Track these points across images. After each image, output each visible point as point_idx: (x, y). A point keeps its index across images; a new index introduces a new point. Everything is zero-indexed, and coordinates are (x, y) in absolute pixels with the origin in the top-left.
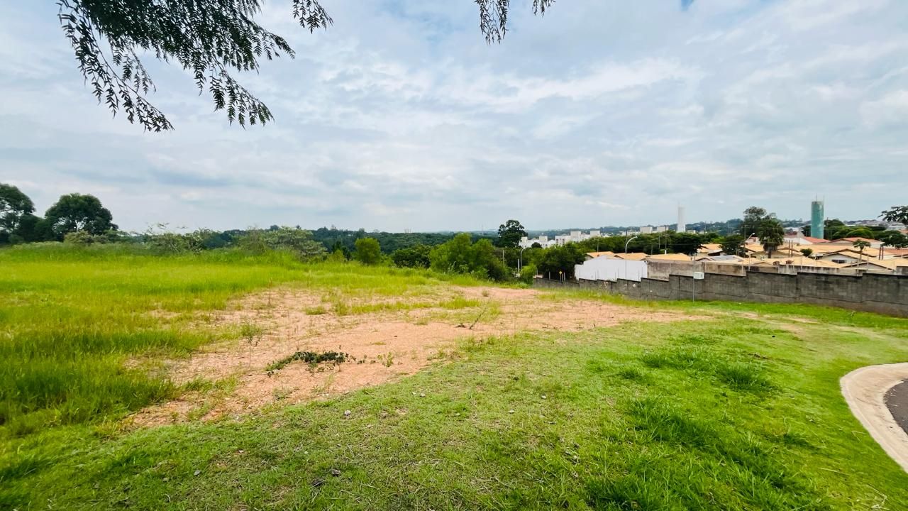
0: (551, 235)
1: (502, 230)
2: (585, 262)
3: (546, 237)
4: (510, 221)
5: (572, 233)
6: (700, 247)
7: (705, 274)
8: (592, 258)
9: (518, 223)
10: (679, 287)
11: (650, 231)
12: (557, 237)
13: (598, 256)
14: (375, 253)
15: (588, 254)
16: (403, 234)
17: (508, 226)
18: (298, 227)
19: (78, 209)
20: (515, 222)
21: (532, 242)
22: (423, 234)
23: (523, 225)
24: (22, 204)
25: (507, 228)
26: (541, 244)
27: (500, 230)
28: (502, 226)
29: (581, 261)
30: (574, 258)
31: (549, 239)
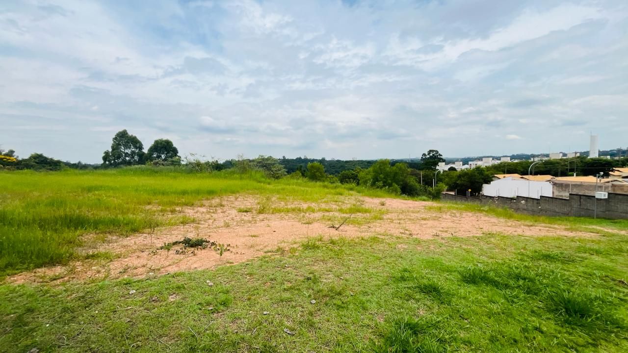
0: (465, 161)
1: (424, 157)
2: (491, 182)
3: (461, 163)
4: (430, 151)
5: (483, 159)
6: (612, 171)
7: (609, 194)
8: (499, 179)
9: (437, 152)
10: (580, 205)
11: (560, 157)
12: (470, 163)
13: (504, 177)
14: (321, 173)
15: (495, 175)
16: (351, 161)
17: (429, 154)
18: (284, 157)
19: (162, 148)
20: (435, 151)
21: (449, 166)
22: (365, 161)
23: (441, 154)
24: (138, 145)
25: (428, 156)
26: (456, 168)
27: (422, 158)
28: (424, 155)
29: (488, 181)
30: (483, 179)
31: (463, 165)
